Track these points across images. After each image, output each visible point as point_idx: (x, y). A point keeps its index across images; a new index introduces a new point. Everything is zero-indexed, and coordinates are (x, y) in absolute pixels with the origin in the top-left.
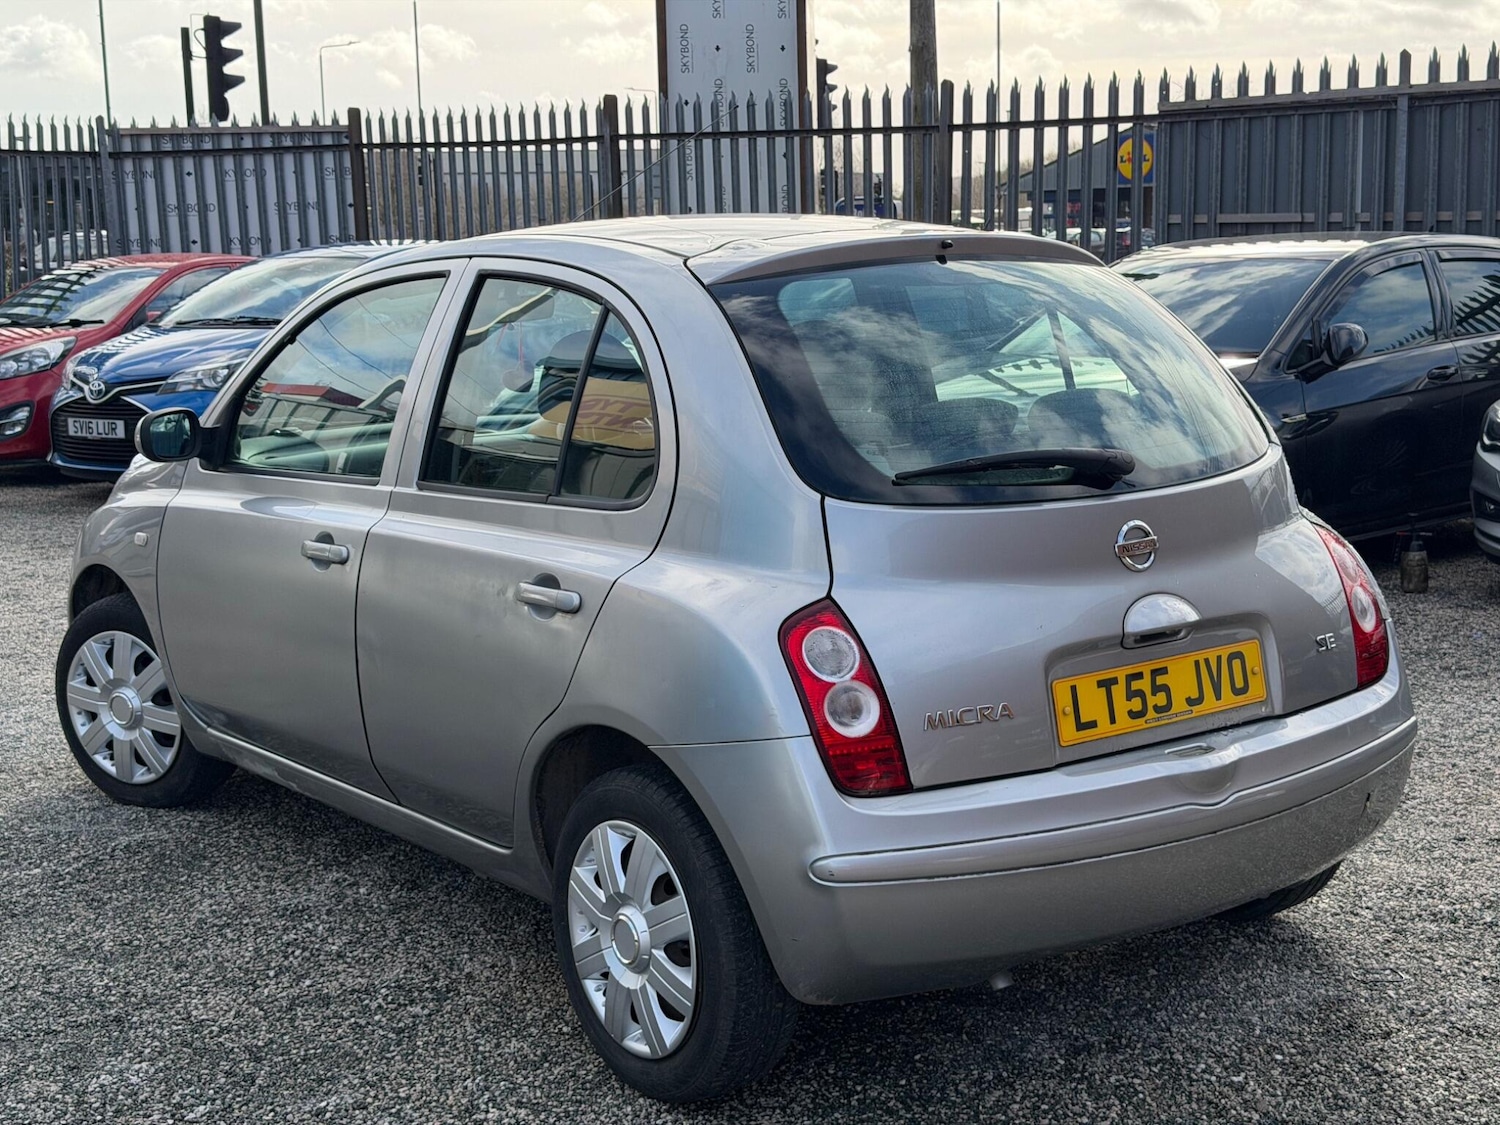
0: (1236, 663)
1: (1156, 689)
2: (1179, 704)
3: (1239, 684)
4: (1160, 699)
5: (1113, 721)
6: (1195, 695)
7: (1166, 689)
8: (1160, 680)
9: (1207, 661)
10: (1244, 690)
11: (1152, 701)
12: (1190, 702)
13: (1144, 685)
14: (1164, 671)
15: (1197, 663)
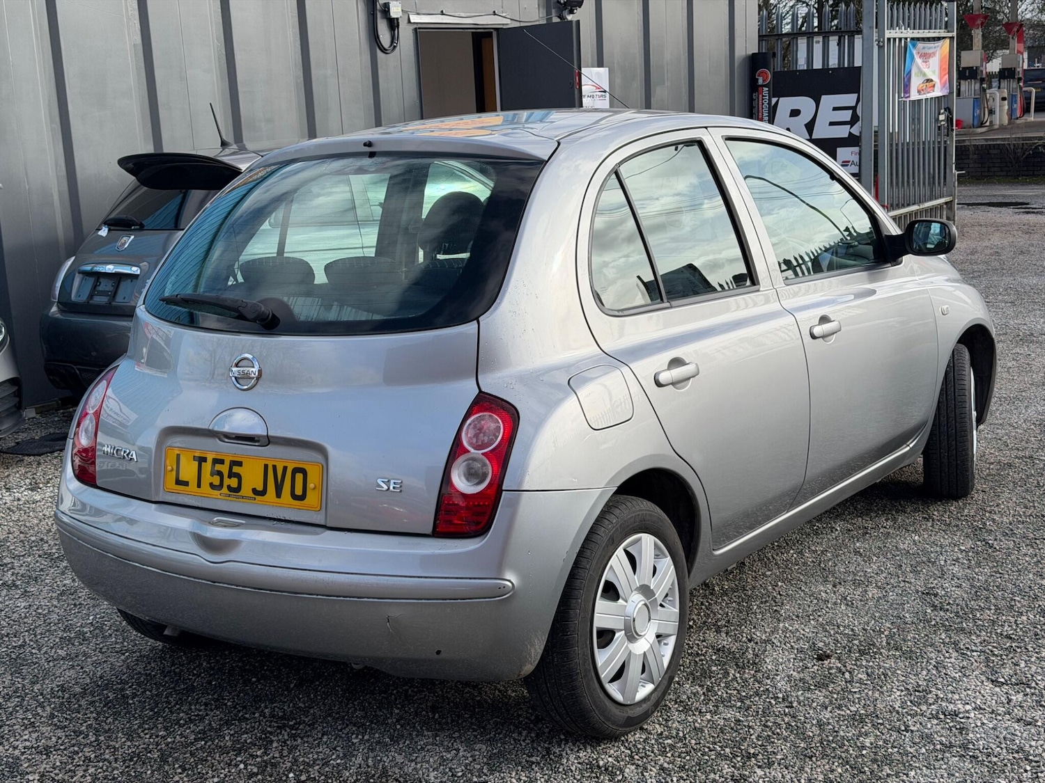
0: (299, 477)
1: (231, 475)
2: (246, 490)
3: (299, 492)
4: (234, 482)
5: (199, 486)
6: (260, 488)
7: (238, 476)
8: (236, 469)
9: (274, 467)
10: (302, 497)
11: (227, 481)
12: (255, 491)
13: (224, 469)
14: (240, 464)
15: (266, 466)
